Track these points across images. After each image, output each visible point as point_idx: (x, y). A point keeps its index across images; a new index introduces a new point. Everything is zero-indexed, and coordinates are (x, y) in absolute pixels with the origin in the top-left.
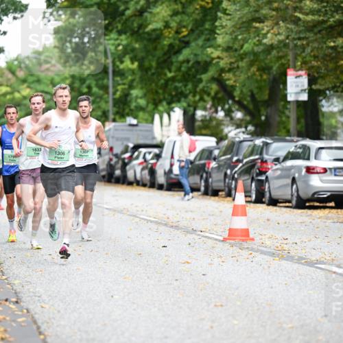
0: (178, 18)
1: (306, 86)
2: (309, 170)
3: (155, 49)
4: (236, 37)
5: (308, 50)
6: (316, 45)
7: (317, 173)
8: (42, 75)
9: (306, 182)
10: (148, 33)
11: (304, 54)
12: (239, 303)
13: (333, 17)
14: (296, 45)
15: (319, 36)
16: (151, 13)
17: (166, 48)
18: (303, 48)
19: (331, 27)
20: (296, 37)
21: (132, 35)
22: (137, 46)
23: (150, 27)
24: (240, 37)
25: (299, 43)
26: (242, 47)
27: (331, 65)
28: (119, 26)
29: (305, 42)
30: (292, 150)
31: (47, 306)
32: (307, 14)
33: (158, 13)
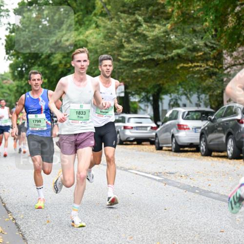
0: (65, 59)
1: (123, 90)
2: (125, 128)
3: (55, 73)
4: (92, 68)
5: (124, 74)
6: (128, 72)
7: (128, 129)
8: (4, 85)
9: (124, 133)
10: (52, 66)
11: (122, 76)
12: (93, 188)
13: (135, 59)
14: (119, 72)
15: (129, 67)
16: (53, 57)
17: (60, 73)
18: (122, 73)
19: (135, 64)
20: (119, 67)
21: (45, 67)
22: (47, 72)
23: (53, 63)
24: (93, 68)
25: (120, 70)
26: (94, 72)
27: (135, 81)
28: (39, 63)
29: (123, 70)
30: (117, 118)
31: (6, 190)
32: (124, 58)
33: (57, 57)
